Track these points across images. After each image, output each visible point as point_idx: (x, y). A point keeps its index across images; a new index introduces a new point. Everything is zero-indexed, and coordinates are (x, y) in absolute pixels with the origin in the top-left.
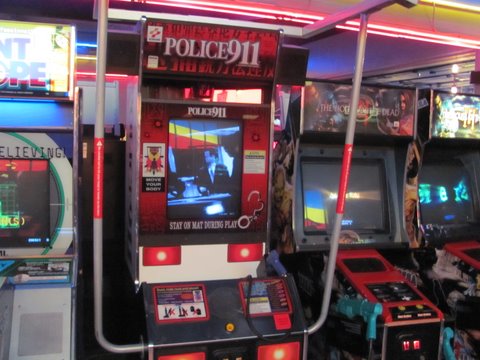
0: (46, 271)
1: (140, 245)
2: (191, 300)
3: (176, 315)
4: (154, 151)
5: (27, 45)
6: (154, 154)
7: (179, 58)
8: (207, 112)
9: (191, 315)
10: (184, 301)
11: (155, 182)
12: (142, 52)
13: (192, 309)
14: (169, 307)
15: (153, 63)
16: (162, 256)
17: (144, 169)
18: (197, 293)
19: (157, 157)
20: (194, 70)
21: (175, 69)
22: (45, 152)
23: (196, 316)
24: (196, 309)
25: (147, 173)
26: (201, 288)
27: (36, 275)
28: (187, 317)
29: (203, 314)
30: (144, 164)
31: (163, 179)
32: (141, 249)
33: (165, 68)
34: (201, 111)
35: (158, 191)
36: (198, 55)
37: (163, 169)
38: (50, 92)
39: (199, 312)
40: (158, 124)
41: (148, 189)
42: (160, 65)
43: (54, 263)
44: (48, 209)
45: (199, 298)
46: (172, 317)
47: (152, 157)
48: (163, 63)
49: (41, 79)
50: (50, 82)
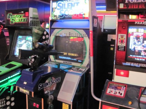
0: (78, 70)
1: (115, 68)
2: (120, 89)
3: (113, 93)
4: (122, 37)
5: (79, 4)
6: (122, 38)
7: (131, 3)
8: (143, 23)
9: (118, 94)
10: (118, 89)
11: (122, 47)
12: (117, 3)
13: (119, 93)
14: (112, 90)
15: (122, 6)
16: (122, 73)
17: (118, 43)
18: (123, 88)
19: (123, 39)
20: (137, 7)
21: (130, 8)
22: (82, 35)
23: (120, 95)
24: (120, 93)
25: (119, 44)
26: (125, 86)
27: (75, 71)
28: (116, 95)
29: (122, 95)
30: (119, 41)
31: (125, 47)
32: (116, 69)
33: (126, 8)
34: (140, 23)
35: (123, 51)
36: (138, 2)
37: (125, 43)
38: (84, 17)
39: (121, 94)
40: (124, 27)
41: (119, 50)
42: (124, 6)
43: (82, 68)
44: (82, 52)
45: (123, 89)
46: (111, 93)
47: (121, 39)
48: (125, 6)
49: (82, 14)
50: (84, 14)
